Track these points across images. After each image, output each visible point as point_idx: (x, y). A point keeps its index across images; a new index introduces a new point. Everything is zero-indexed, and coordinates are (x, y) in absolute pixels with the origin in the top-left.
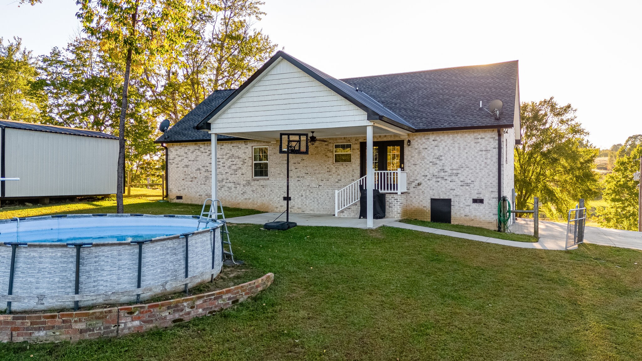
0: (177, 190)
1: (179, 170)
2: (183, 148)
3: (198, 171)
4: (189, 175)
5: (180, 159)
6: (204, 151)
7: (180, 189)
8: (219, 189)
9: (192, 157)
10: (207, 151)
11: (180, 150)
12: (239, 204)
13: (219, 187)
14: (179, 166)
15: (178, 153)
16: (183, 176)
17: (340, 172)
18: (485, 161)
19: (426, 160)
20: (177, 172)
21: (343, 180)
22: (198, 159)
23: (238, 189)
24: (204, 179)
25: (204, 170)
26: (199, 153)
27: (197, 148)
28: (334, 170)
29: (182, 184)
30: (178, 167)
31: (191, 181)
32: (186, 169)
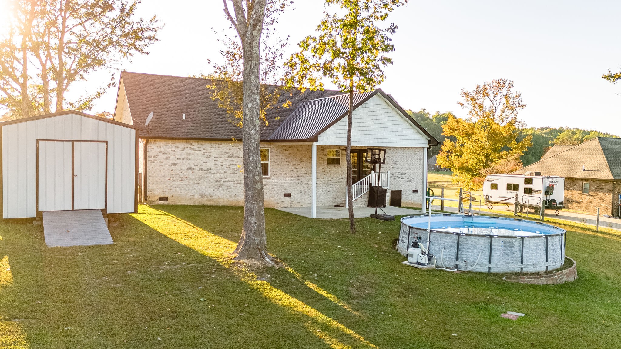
0: (160, 191)
1: (164, 169)
2: (169, 145)
3: (190, 170)
4: (178, 174)
5: (165, 156)
6: (197, 149)
7: (164, 189)
8: (216, 188)
9: (183, 155)
10: (201, 149)
11: (165, 147)
12: (238, 202)
13: (216, 187)
14: (162, 164)
15: (162, 149)
16: (169, 176)
17: (333, 172)
19: (388, 164)
20: (161, 171)
21: (334, 179)
22: (189, 157)
23: (238, 188)
24: (198, 179)
25: (197, 169)
26: (191, 151)
27: (189, 145)
28: (328, 170)
29: (167, 184)
30: (162, 166)
31: (180, 181)
32: (173, 168)
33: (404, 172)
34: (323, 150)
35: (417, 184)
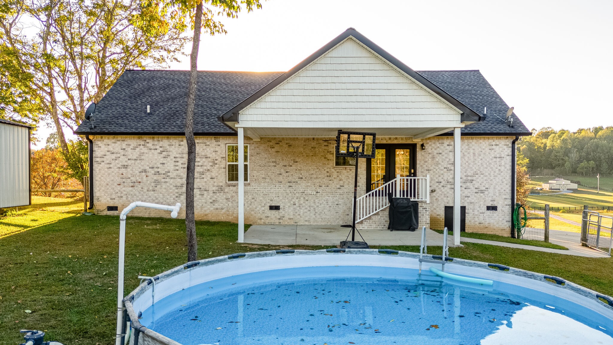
0: (109, 199)
1: (113, 172)
2: (119, 142)
3: (144, 174)
4: (129, 178)
5: (114, 156)
6: (152, 147)
7: (113, 197)
8: (177, 197)
9: (135, 154)
10: (158, 147)
11: (113, 145)
12: (206, 215)
13: (177, 195)
14: (111, 166)
15: (110, 148)
16: (119, 180)
17: (343, 177)
18: (499, 168)
19: (440, 166)
20: (109, 174)
21: (346, 186)
22: (142, 157)
23: (205, 196)
24: (153, 184)
25: (153, 172)
26: (145, 150)
27: (142, 143)
28: (335, 174)
29: (117, 191)
30: (110, 168)
31: (132, 187)
32: (123, 170)
33: (469, 178)
34: (327, 146)
35: (494, 197)
